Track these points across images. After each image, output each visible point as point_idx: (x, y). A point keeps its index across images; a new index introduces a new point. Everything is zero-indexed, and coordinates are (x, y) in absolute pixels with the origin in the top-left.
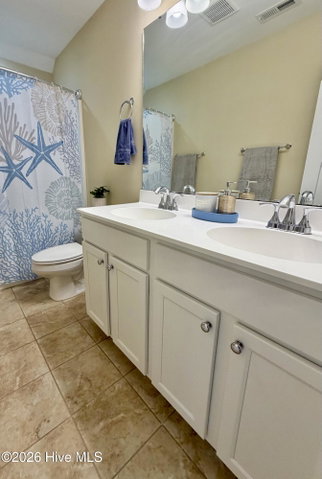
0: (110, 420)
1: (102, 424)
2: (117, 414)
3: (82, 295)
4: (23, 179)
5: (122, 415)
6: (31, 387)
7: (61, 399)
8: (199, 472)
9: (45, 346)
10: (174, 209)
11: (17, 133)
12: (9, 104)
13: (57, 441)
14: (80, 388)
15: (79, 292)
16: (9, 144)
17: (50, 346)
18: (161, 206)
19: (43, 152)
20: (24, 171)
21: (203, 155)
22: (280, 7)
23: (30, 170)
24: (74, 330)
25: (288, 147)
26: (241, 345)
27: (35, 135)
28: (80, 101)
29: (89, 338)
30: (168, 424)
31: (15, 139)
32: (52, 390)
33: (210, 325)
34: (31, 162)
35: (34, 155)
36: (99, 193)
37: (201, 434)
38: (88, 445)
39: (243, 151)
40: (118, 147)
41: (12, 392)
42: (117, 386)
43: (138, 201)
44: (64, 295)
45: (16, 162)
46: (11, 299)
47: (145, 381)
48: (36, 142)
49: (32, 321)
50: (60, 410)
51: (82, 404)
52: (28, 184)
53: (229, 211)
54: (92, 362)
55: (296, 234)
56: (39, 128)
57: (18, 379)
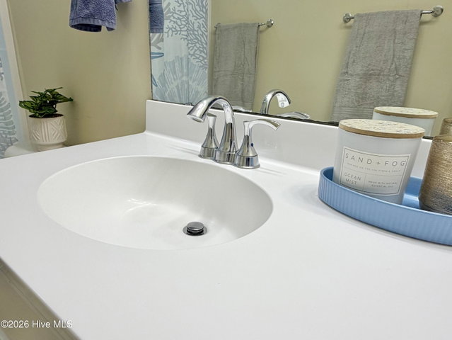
10: (248, 162)
21: (270, 25)
25: (437, 13)
39: (347, 19)
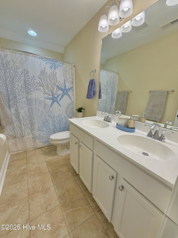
0: (74, 209)
1: (71, 210)
2: (78, 207)
3: (69, 154)
4: (58, 103)
5: (79, 207)
6: (45, 191)
7: (56, 197)
8: (107, 235)
9: (52, 175)
10: (110, 122)
11: (57, 85)
12: (55, 73)
13: (53, 213)
14: (65, 194)
15: (69, 152)
16: (53, 89)
17: (55, 175)
18: (104, 120)
19: (65, 91)
20: (58, 100)
21: (131, 92)
22: (172, 23)
23: (60, 99)
24: (65, 169)
25: (173, 91)
26: (123, 188)
27: (63, 85)
28: (74, 68)
29: (70, 173)
30: (98, 214)
31: (56, 87)
32: (54, 193)
33: (113, 178)
34: (61, 95)
35: (62, 93)
36: (80, 110)
37: (109, 220)
38: (65, 217)
39: (150, 92)
40: (88, 91)
41: (38, 192)
42: (80, 195)
43: (96, 115)
44: (62, 153)
45: (56, 96)
46: (41, 153)
47: (90, 195)
48: (63, 87)
49: (48, 163)
50: (56, 202)
51: (64, 200)
52: (59, 104)
53: (131, 127)
54: (70, 184)
55: (158, 141)
56: (65, 82)
57: (41, 187)
